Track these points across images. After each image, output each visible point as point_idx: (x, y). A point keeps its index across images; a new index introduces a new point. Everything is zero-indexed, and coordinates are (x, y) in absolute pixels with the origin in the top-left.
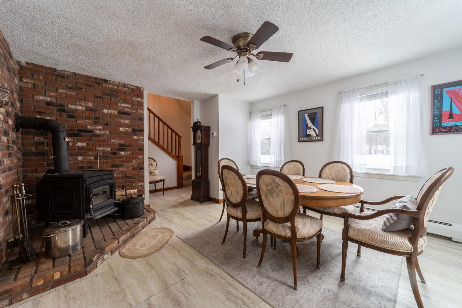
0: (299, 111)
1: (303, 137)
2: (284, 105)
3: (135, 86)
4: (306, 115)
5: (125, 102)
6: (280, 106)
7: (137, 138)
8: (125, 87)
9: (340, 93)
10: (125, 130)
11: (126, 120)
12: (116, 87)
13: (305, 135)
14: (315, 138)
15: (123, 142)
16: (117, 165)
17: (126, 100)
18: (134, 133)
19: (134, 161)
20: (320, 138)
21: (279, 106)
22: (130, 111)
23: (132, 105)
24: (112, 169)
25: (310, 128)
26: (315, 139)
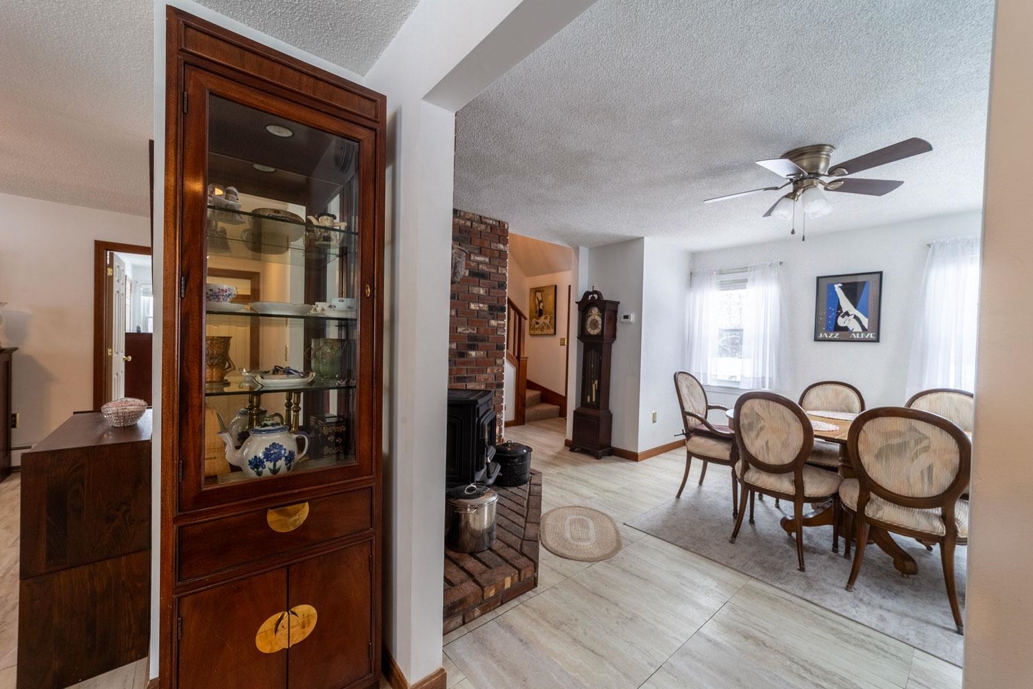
0: (818, 278)
1: (828, 330)
2: (781, 263)
3: (496, 221)
4: (836, 286)
5: (481, 253)
6: (770, 265)
7: (496, 325)
8: (482, 223)
9: (929, 245)
10: (478, 308)
11: (481, 289)
12: (469, 223)
13: (832, 327)
14: (858, 334)
15: (475, 332)
16: (465, 377)
17: (484, 248)
18: (491, 314)
19: (489, 370)
20: (871, 335)
21: (768, 264)
22: (487, 270)
23: (490, 259)
24: (456, 384)
25: (847, 314)
26: (858, 337)
